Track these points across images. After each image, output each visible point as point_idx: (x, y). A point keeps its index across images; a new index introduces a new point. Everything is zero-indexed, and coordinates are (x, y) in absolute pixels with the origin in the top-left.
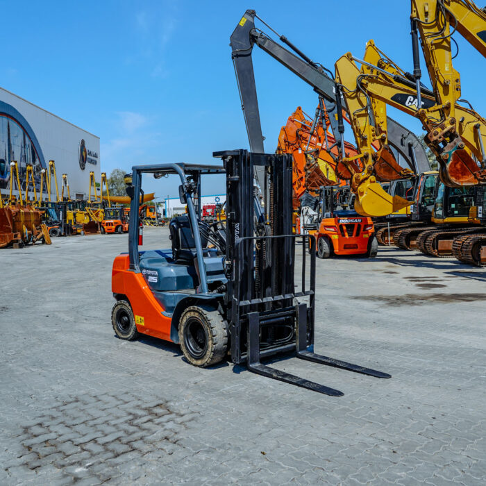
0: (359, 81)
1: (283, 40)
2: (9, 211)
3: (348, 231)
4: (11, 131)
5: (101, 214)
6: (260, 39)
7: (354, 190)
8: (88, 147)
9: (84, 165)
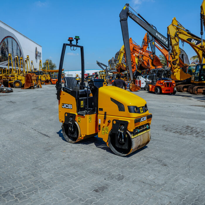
0: (176, 33)
1: (139, 15)
2: (30, 75)
3: (167, 85)
4: (13, 44)
5: (48, 77)
6: (131, 15)
7: (172, 71)
8: (38, 50)
9: (37, 57)
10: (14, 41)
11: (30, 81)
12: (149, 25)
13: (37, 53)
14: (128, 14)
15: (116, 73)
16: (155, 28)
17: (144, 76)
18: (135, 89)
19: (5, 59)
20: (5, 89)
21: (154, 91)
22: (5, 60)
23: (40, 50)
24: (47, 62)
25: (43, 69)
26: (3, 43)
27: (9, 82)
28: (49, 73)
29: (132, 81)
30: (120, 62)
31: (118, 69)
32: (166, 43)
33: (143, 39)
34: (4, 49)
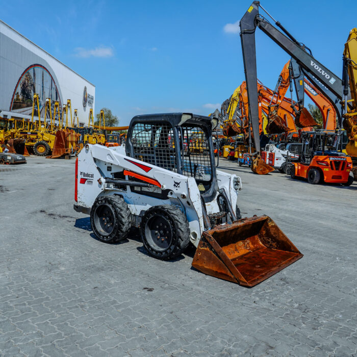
1: (278, 24)
2: (64, 133)
3: (336, 166)
4: (44, 78)
5: (102, 138)
6: (262, 23)
7: (352, 137)
8: (88, 92)
9: (85, 104)
10: (46, 73)
11: (64, 144)
12: (297, 44)
13: (86, 97)
14: (257, 21)
15: (221, 136)
16: (308, 52)
17: (279, 146)
18: (264, 170)
19: (29, 103)
20: (9, 158)
21: (305, 177)
22: (28, 106)
23: (92, 91)
24: (102, 112)
25: (95, 124)
26: (26, 76)
27: (26, 144)
28: (104, 132)
29: (258, 153)
30: (231, 118)
31: (226, 129)
32: (330, 81)
33: (280, 74)
34: (27, 86)
